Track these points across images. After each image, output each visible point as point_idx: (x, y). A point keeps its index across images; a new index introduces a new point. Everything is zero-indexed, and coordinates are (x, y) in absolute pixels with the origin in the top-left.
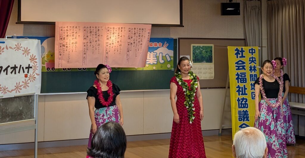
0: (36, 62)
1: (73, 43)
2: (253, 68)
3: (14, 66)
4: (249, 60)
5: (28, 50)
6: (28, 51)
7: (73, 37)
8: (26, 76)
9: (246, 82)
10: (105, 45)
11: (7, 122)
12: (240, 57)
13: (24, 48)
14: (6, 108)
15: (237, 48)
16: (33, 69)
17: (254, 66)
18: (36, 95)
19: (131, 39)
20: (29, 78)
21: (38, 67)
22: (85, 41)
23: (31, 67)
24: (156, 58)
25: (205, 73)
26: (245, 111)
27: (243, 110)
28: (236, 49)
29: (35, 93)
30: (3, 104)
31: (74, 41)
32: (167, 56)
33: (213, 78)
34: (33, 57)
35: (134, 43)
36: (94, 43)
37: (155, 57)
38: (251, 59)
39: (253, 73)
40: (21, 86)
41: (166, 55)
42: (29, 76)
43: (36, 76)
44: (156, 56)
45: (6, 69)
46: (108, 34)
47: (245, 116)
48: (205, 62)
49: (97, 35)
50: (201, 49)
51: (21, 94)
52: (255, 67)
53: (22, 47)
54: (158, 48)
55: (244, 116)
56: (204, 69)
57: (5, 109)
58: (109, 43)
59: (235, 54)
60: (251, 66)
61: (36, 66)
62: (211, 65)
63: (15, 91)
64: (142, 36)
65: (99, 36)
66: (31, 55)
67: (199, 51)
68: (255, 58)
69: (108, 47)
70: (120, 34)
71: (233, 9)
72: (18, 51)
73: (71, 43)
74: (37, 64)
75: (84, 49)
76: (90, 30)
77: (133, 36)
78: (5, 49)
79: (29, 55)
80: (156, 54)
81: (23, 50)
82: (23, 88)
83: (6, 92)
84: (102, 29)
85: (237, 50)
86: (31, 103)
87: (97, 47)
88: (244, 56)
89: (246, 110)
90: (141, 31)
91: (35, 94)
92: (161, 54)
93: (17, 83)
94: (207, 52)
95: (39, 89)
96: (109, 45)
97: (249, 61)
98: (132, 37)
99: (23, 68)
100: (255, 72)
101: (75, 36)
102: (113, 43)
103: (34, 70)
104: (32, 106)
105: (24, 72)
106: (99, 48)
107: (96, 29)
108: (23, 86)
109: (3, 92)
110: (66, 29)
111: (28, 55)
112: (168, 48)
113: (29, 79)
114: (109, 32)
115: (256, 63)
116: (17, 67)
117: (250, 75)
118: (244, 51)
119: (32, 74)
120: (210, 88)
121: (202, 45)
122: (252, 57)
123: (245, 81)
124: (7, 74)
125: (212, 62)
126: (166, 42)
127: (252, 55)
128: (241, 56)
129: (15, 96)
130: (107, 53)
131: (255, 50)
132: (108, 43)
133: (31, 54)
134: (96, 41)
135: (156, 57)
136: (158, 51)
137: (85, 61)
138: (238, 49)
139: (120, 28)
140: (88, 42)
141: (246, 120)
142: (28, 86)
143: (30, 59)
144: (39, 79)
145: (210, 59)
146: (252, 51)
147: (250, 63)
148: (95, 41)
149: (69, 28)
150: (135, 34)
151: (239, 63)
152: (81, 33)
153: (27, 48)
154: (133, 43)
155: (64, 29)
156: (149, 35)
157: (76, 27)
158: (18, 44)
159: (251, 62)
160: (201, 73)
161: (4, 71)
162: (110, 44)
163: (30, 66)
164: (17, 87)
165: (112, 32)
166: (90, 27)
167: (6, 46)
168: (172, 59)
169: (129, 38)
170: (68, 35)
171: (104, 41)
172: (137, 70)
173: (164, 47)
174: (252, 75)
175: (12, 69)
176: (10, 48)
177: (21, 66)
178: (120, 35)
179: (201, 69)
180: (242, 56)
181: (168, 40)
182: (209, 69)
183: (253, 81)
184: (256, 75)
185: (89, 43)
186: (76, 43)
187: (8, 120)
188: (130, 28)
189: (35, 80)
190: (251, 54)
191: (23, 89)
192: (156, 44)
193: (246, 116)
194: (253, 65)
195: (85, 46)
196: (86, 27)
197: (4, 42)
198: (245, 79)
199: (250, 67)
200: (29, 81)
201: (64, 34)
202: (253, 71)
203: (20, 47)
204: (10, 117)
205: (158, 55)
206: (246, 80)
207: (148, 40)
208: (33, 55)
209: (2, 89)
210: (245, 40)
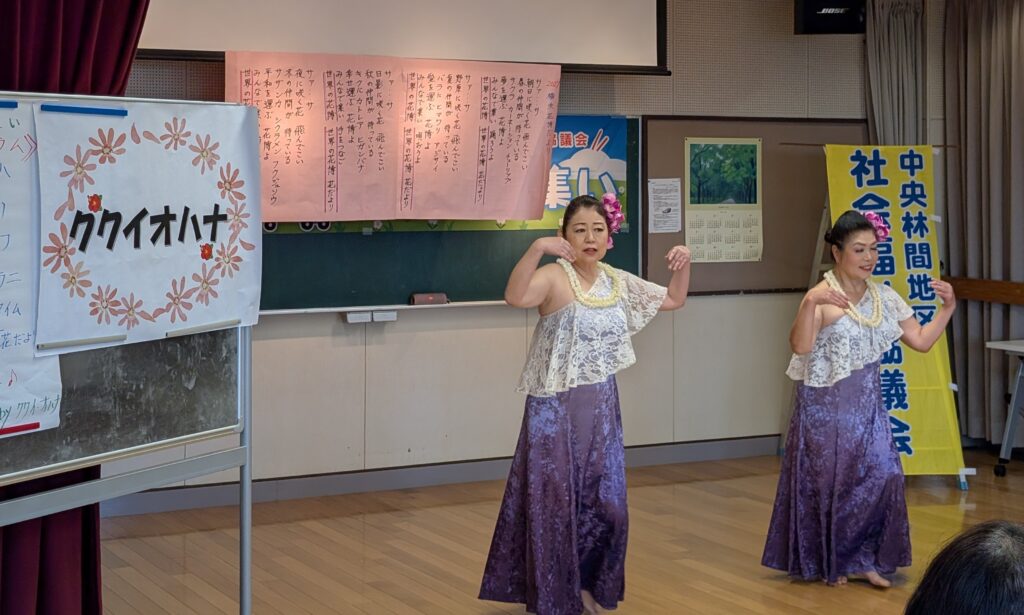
0: (241, 196)
1: (290, 130)
2: (915, 223)
3: (163, 212)
4: (901, 193)
5: (210, 146)
6: (211, 149)
7: (289, 110)
8: (206, 253)
9: (892, 272)
10: (401, 139)
11: (143, 443)
12: (870, 183)
13: (198, 138)
14: (138, 386)
15: (858, 152)
16: (231, 222)
17: (920, 213)
18: (245, 327)
19: (493, 118)
20: (217, 259)
21: (247, 215)
22: (333, 124)
23: (224, 218)
24: (567, 188)
25: (730, 241)
26: (891, 372)
27: (886, 371)
28: (854, 154)
29: (239, 322)
30: (125, 369)
31: (293, 123)
32: (606, 180)
33: (760, 256)
34: (229, 176)
35: (503, 130)
36: (362, 132)
37: (565, 183)
38: (909, 191)
39: (916, 239)
40: (188, 295)
41: (600, 177)
42: (218, 251)
43: (241, 252)
44: (567, 180)
45: (135, 224)
46: (413, 100)
47: (893, 392)
48: (731, 200)
49: (375, 103)
50: (717, 155)
51: (189, 327)
52: (921, 218)
53: (188, 134)
54: (575, 150)
55: (888, 391)
56: (729, 225)
57: (134, 387)
58: (417, 133)
59: (853, 173)
60: (908, 214)
61: (242, 213)
62: (754, 212)
63: (167, 316)
64: (529, 106)
65: (380, 104)
66: (221, 169)
67: (711, 164)
68: (921, 186)
69: (411, 146)
70: (453, 99)
71: (842, 11)
72: (175, 148)
73: (282, 131)
74: (243, 205)
75: (328, 154)
76: (350, 82)
77: (497, 106)
78: (128, 143)
79: (216, 168)
80: (566, 172)
81: (192, 148)
82: (197, 300)
83: (136, 321)
84: (392, 82)
85: (858, 157)
86: (227, 360)
87: (375, 145)
88: (882, 178)
89: (896, 371)
90: (525, 88)
91: (240, 326)
92: (584, 174)
93: (174, 283)
94: (737, 166)
95: (252, 304)
96: (417, 140)
97: (902, 196)
98: (494, 111)
99: (194, 219)
100: (922, 235)
101: (295, 105)
102: (429, 133)
103: (233, 226)
104: (232, 373)
105: (198, 236)
106: (380, 150)
107: (371, 80)
108: (195, 295)
109: (126, 317)
110: (263, 77)
111: (211, 168)
112: (609, 151)
113: (218, 266)
114: (414, 92)
115: (924, 205)
116: (173, 217)
117: (907, 246)
118: (884, 162)
119: (226, 246)
120: (748, 292)
121: (720, 142)
122: (913, 182)
123: (888, 269)
124: (137, 244)
125: (755, 202)
126: (601, 130)
127: (912, 174)
128: (873, 178)
129: (169, 336)
130: (409, 168)
131: (920, 157)
132: (412, 132)
133: (221, 163)
134: (372, 123)
135: (569, 183)
136: (574, 163)
137: (334, 196)
138: (863, 154)
139: (454, 79)
140: (341, 129)
141: (896, 407)
142: (215, 295)
143: (220, 185)
144: (252, 262)
145: (749, 189)
146: (912, 162)
147: (904, 205)
148: (366, 123)
149: (273, 73)
150: (505, 97)
151: (866, 203)
152: (316, 96)
153: (208, 137)
154: (497, 132)
155: (255, 78)
156: (551, 105)
157: (300, 73)
158: (175, 119)
159: (908, 199)
160: (719, 239)
161: (127, 232)
162: (420, 136)
163: (221, 212)
164: (175, 299)
165: (426, 91)
166: (349, 73)
167: (133, 129)
168: (623, 189)
169: (486, 114)
170: (270, 103)
171: (399, 125)
172: (504, 229)
173: (596, 147)
174: (914, 245)
175: (157, 226)
176: (149, 135)
177: (187, 210)
178: (454, 104)
179: (717, 225)
180: (878, 181)
181: (608, 123)
182: (747, 225)
183: (915, 266)
184: (927, 245)
185: (346, 130)
186: (299, 130)
187: (144, 433)
188: (486, 78)
189: (237, 268)
190: (908, 171)
191: (198, 307)
192: (568, 136)
193: (897, 390)
194: (914, 209)
195: (331, 140)
196: (335, 72)
197: (123, 113)
198: (887, 261)
199: (903, 219)
200: (217, 274)
201: (255, 98)
202: (915, 232)
203: (184, 132)
204: (153, 423)
205: (574, 176)
206: (892, 265)
207: (549, 121)
208: (229, 166)
209: (123, 307)
210: (864, 125)
